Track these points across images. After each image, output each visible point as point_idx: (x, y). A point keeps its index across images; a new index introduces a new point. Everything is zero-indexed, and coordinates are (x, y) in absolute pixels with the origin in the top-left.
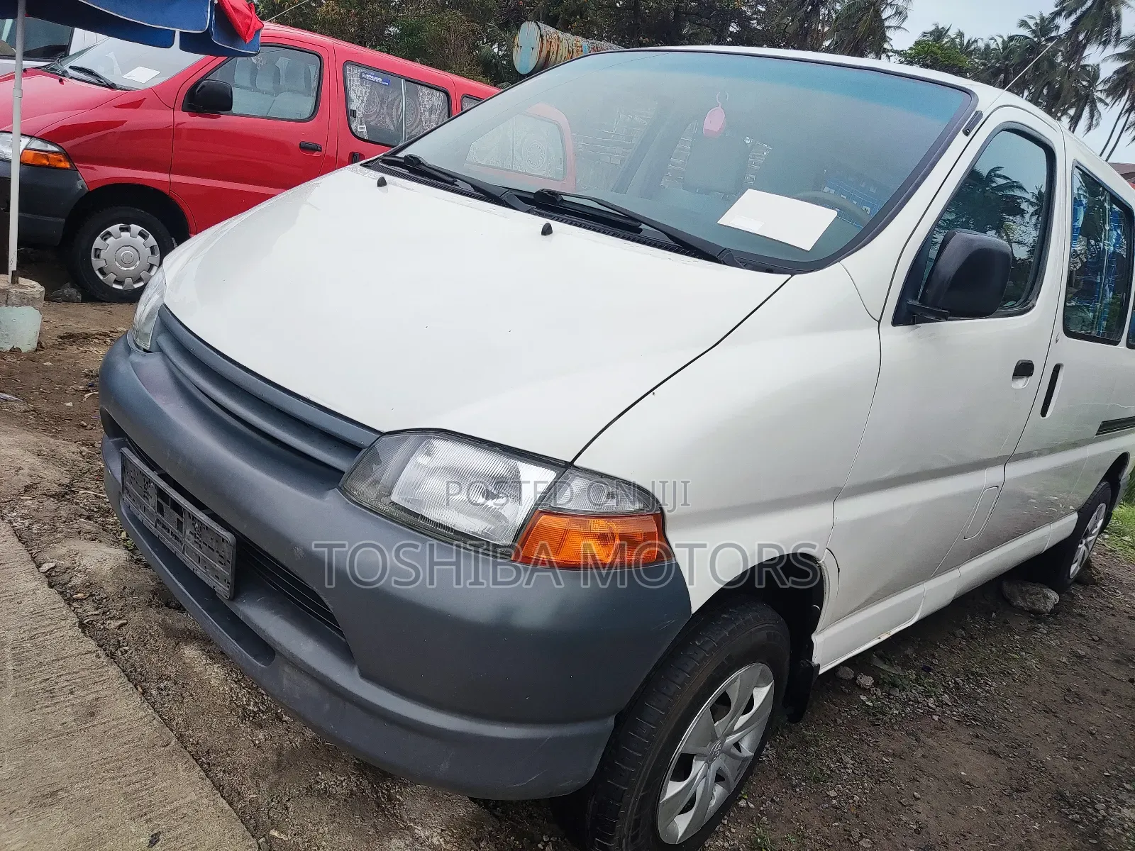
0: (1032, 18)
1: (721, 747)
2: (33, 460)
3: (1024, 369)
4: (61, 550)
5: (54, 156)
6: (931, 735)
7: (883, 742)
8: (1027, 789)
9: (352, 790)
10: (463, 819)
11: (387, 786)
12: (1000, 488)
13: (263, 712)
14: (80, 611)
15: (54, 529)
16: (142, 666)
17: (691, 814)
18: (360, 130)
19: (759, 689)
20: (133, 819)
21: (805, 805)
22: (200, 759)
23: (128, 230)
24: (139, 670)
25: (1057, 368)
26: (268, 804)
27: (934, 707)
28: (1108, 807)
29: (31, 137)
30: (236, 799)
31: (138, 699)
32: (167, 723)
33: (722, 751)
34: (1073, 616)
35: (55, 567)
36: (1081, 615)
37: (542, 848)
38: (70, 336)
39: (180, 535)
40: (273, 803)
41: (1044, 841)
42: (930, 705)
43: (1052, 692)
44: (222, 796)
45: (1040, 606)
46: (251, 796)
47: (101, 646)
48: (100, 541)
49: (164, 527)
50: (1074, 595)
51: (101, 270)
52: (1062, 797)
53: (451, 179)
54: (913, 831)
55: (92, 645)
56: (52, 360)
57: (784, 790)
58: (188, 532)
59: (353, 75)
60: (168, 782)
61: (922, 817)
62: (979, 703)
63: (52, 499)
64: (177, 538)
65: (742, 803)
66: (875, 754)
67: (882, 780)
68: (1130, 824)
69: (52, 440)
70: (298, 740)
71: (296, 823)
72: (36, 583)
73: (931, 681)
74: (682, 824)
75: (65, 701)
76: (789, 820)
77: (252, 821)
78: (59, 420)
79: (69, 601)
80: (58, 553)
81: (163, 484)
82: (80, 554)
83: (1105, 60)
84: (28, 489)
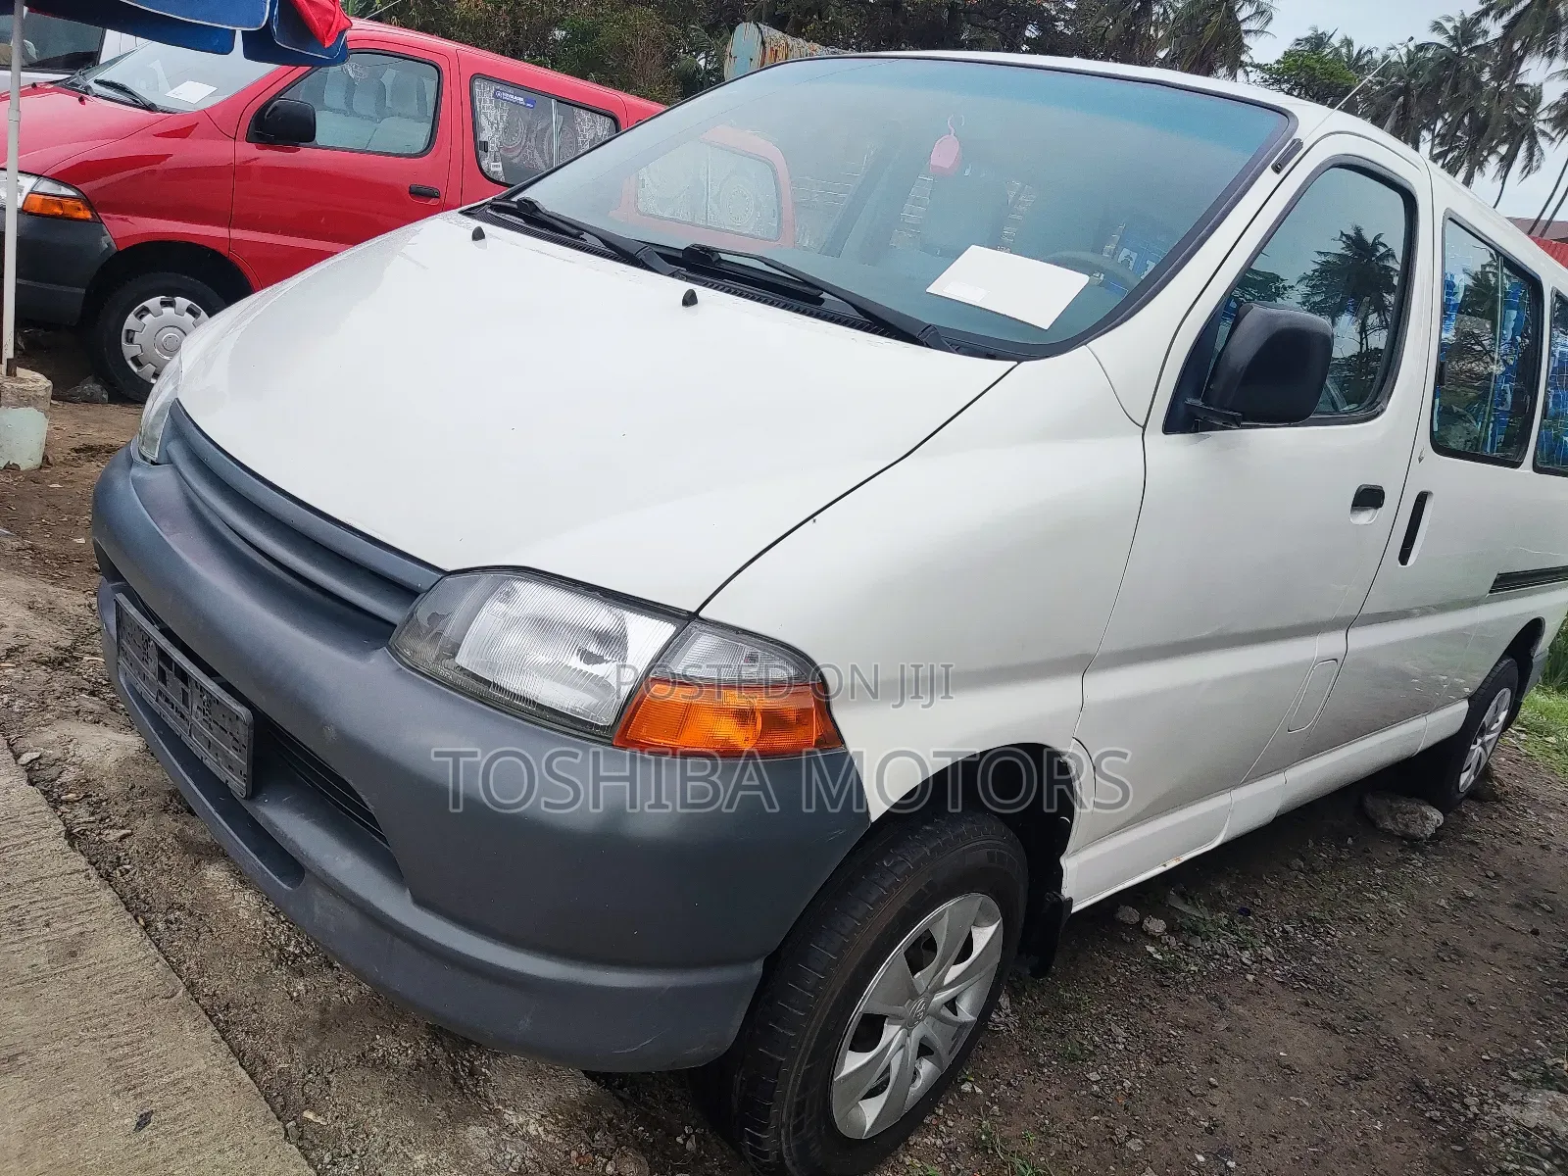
0: (1449, 19)
1: (927, 1006)
2: (22, 616)
3: (1369, 498)
4: (50, 735)
5: (71, 203)
6: (1242, 1001)
7: (1172, 1008)
8: (1371, 1076)
9: (419, 1060)
10: (573, 1103)
11: (470, 1055)
12: (1340, 662)
13: (307, 955)
14: (69, 816)
15: (44, 707)
16: (147, 891)
17: (882, 1098)
18: (493, 169)
19: (980, 930)
20: (117, 1094)
21: (1053, 1092)
22: (216, 1015)
23: (172, 304)
24: (142, 896)
25: (1422, 499)
26: (304, 1076)
27: (1250, 963)
28: (1482, 1103)
29: (39, 176)
30: (260, 1069)
31: (137, 933)
32: (175, 968)
33: (926, 1013)
34: (1461, 843)
35: (40, 757)
36: (1473, 843)
37: (682, 1142)
38: (88, 449)
39: (186, 712)
40: (310, 1076)
41: (1387, 1146)
42: (1244, 959)
43: (1422, 945)
44: (241, 1065)
45: (1415, 829)
46: (280, 1066)
47: (94, 864)
48: (106, 725)
49: (167, 700)
50: (1464, 815)
51: (135, 359)
52: (1418, 1086)
53: (575, 231)
54: (1203, 1130)
55: (81, 862)
56: (62, 481)
57: (1026, 1071)
58: (195, 707)
59: (484, 94)
60: (170, 1045)
61: (1219, 1112)
62: (1314, 958)
63: (44, 667)
64: (182, 716)
65: (966, 1087)
66: (1160, 1026)
67: (1165, 1059)
68: (1512, 1126)
69: (51, 589)
70: (352, 992)
71: (339, 1102)
72: (11, 779)
73: (1250, 928)
74: (870, 1111)
75: (38, 936)
76: (1030, 1112)
77: (280, 1099)
78: (65, 561)
79: (55, 803)
80: (44, 740)
81: (164, 643)
82: (75, 741)
83: (1550, 78)
84: (10, 653)
